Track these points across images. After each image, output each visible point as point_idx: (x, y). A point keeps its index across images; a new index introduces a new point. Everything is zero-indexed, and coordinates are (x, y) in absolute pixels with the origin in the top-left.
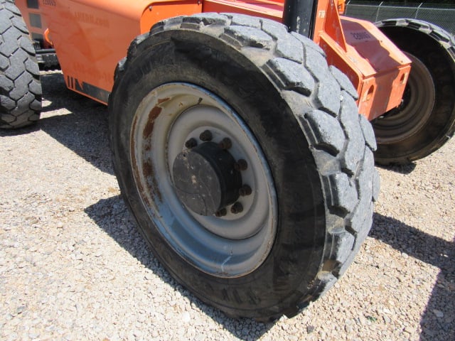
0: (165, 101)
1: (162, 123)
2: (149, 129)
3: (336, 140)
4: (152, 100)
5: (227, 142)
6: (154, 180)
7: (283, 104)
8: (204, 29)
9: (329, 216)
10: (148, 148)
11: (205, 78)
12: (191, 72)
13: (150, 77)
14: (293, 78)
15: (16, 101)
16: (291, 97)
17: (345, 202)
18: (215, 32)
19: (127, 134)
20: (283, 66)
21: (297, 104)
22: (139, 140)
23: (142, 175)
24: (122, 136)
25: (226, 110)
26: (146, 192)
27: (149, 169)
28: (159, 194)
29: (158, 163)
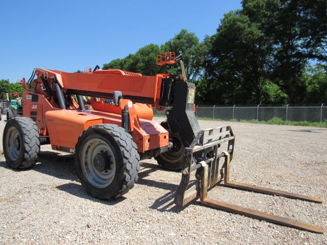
0: (92, 144)
1: (90, 150)
2: (87, 152)
3: (124, 144)
4: (88, 144)
5: (107, 152)
6: (88, 167)
7: (114, 139)
8: (100, 127)
9: (124, 159)
10: (86, 158)
11: (100, 136)
12: (97, 136)
13: (88, 138)
14: (115, 135)
15: (30, 156)
16: (115, 138)
17: (126, 156)
18: (102, 128)
19: (81, 154)
20: (114, 132)
21: (116, 139)
22: (84, 155)
23: (84, 165)
24: (79, 155)
25: (107, 145)
26: (85, 171)
27: (86, 164)
28: (89, 172)
29: (89, 163)
